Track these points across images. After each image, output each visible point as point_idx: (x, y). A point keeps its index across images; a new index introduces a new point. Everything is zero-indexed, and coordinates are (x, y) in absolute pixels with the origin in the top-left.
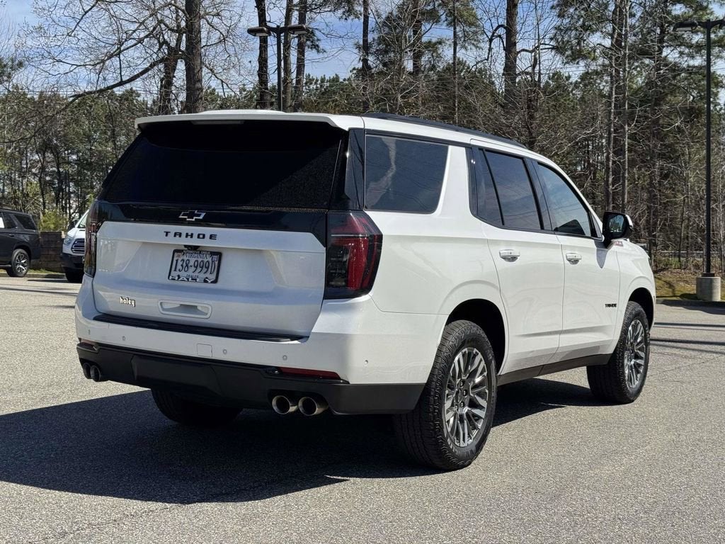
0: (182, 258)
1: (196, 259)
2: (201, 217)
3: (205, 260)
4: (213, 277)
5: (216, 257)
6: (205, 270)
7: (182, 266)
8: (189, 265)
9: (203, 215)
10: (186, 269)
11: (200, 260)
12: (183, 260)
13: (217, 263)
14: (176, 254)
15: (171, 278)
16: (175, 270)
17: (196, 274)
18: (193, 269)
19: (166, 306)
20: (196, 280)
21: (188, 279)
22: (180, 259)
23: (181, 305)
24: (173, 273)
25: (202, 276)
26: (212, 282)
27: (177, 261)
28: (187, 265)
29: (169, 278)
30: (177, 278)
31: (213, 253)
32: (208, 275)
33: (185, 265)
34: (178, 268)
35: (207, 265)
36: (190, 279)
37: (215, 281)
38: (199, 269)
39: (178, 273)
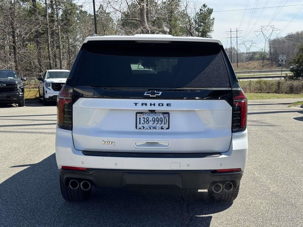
0: (143, 117)
1: (153, 117)
2: (160, 94)
3: (159, 117)
4: (167, 126)
5: (166, 115)
6: (160, 122)
7: (144, 121)
8: (149, 120)
9: (161, 93)
10: (147, 122)
11: (156, 117)
12: (144, 118)
13: (167, 118)
14: (138, 115)
15: (138, 128)
16: (140, 123)
17: (155, 125)
18: (152, 122)
19: (138, 144)
20: (156, 128)
21: (150, 128)
22: (141, 118)
23: (146, 142)
24: (139, 125)
25: (159, 126)
26: (166, 129)
27: (140, 118)
28: (147, 121)
29: (136, 128)
30: (142, 128)
31: (164, 113)
32: (163, 125)
33: (146, 120)
34: (141, 123)
35: (161, 120)
36: (152, 128)
37: (168, 128)
38: (156, 122)
39: (142, 125)
